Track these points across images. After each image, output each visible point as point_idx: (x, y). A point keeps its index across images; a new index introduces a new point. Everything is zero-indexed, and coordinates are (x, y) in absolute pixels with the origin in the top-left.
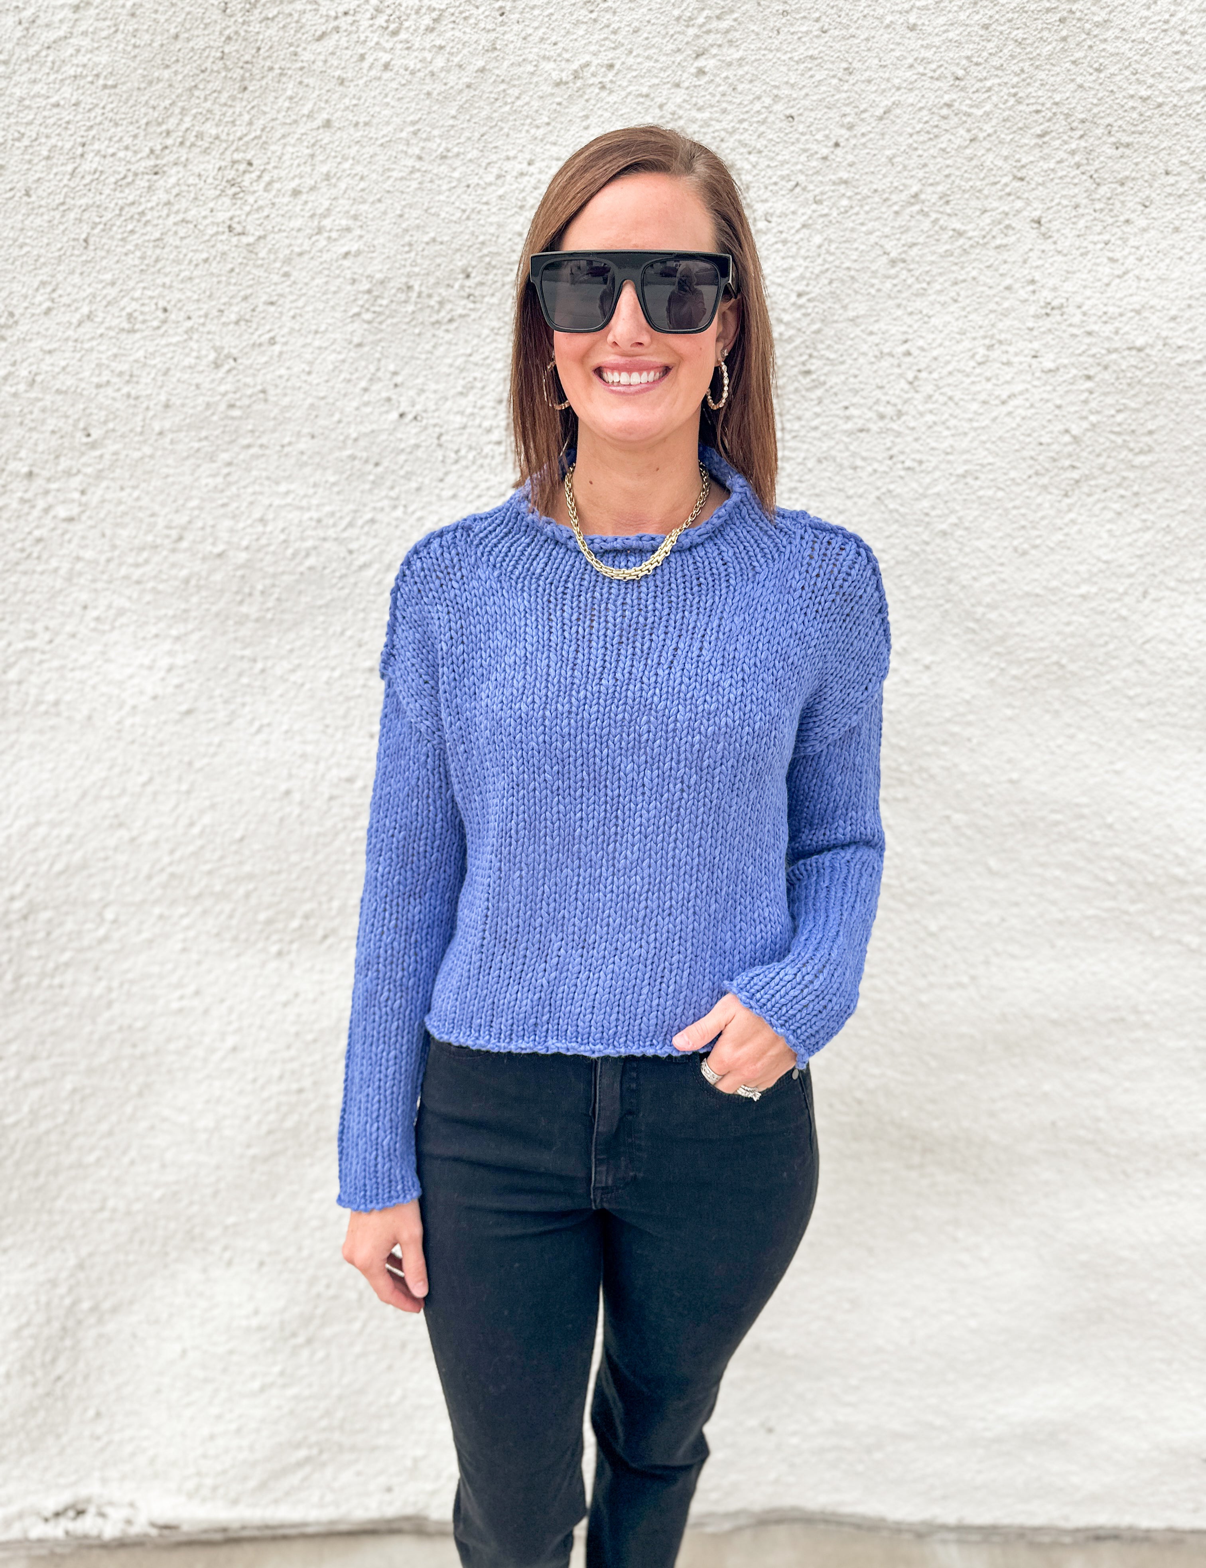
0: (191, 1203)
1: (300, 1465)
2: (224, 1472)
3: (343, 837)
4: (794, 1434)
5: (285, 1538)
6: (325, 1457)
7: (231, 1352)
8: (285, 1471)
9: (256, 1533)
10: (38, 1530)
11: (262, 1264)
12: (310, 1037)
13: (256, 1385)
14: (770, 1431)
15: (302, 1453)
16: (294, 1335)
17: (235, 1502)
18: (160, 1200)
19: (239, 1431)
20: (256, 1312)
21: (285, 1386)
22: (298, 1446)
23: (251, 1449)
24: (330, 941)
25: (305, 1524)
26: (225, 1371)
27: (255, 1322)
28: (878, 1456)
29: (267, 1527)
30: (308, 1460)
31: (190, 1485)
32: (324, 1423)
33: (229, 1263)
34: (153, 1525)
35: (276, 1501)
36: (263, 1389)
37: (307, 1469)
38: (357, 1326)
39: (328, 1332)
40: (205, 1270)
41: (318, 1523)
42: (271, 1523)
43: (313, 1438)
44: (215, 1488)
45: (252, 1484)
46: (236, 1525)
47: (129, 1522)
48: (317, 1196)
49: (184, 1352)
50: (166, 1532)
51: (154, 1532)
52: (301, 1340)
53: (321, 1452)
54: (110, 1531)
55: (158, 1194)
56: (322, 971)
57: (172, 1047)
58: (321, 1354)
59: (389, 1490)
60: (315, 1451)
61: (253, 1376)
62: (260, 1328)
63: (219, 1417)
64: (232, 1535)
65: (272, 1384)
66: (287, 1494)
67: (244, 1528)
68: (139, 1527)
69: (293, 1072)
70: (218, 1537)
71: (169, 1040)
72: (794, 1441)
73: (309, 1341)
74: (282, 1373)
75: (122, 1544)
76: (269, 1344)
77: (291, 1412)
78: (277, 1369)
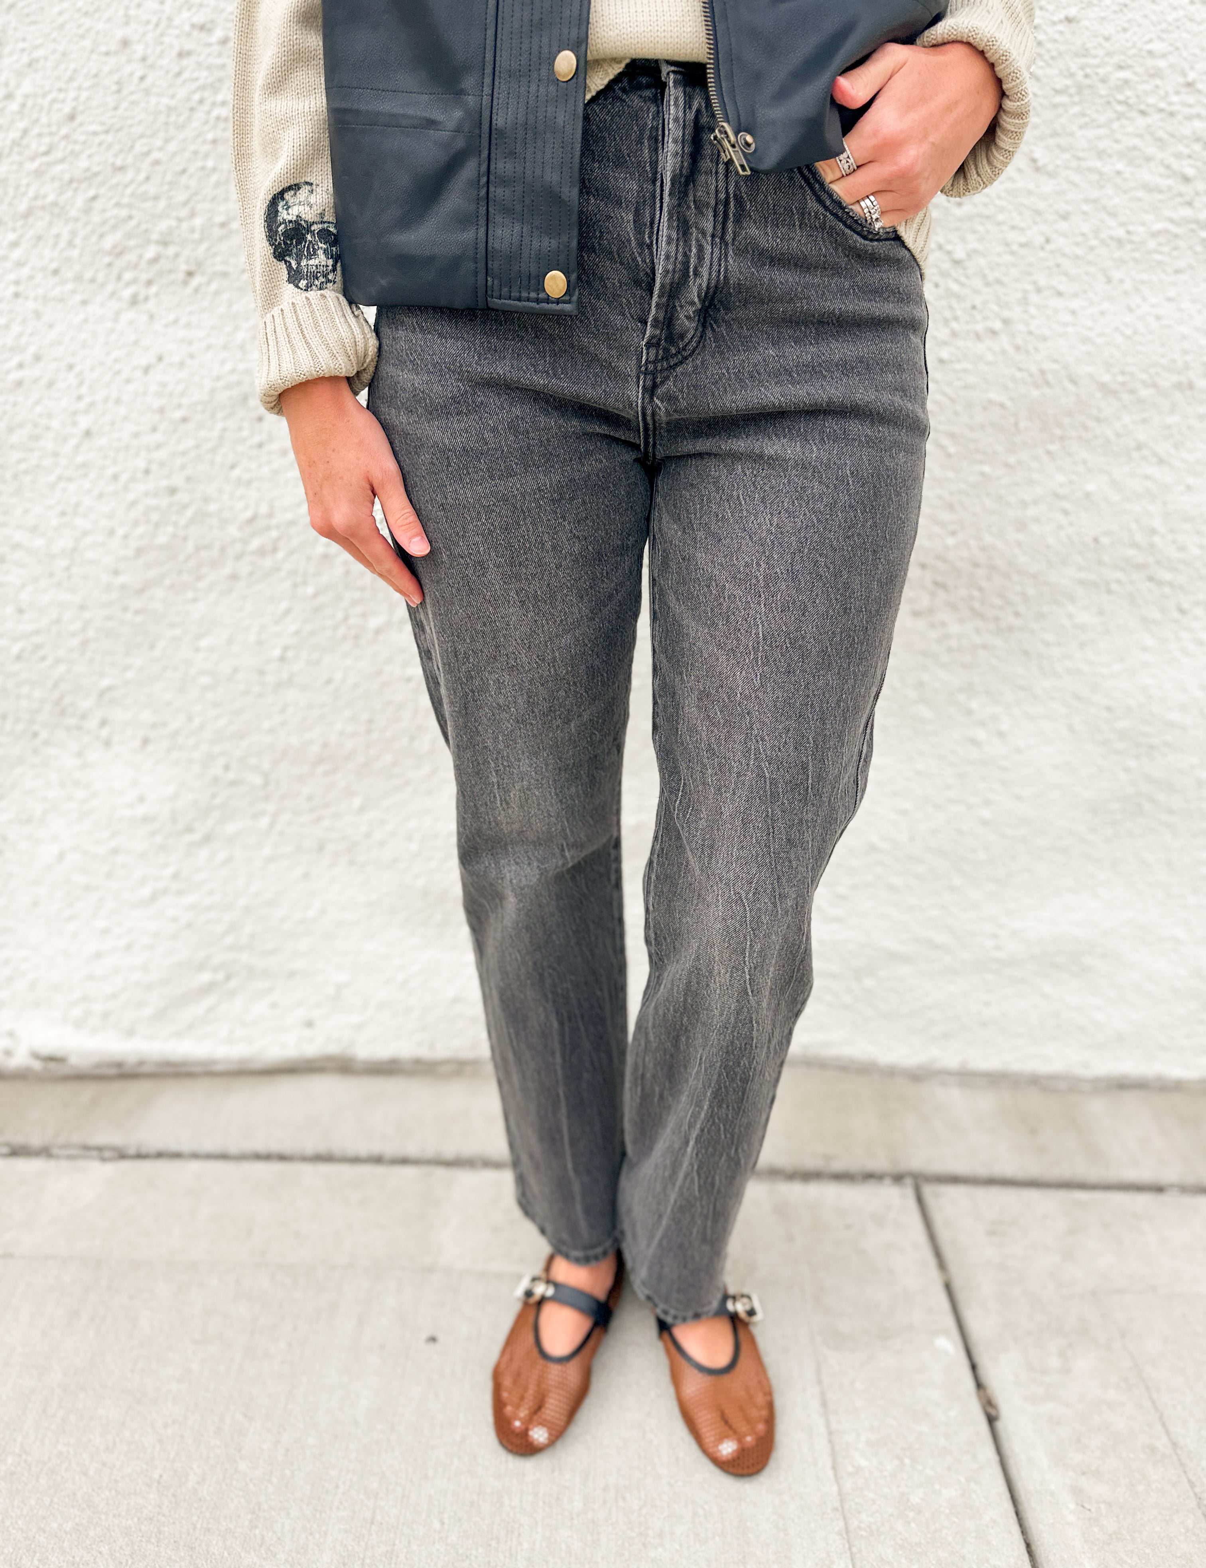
0: (58, 661)
1: (202, 992)
2: (114, 996)
3: (200, 115)
5: (190, 1075)
6: (233, 984)
7: (115, 851)
8: (187, 998)
9: (154, 1068)
11: (146, 741)
12: (178, 414)
13: (146, 892)
15: (206, 977)
16: (189, 830)
17: (130, 1033)
18: (18, 658)
19: (129, 947)
20: (141, 799)
21: (180, 893)
22: (201, 967)
23: (145, 969)
24: (196, 281)
25: (213, 1062)
26: (109, 875)
27: (140, 810)
28: (869, 983)
29: (167, 1063)
30: (213, 985)
31: (77, 1012)
32: (229, 940)
33: (108, 744)
34: (36, 1056)
35: (178, 1034)
36: (154, 897)
37: (213, 998)
38: (264, 822)
39: (231, 828)
40: (80, 754)
42: (172, 1058)
43: (218, 959)
44: (106, 1016)
45: (148, 1011)
46: (132, 1059)
47: (8, 1053)
48: (203, 643)
49: (61, 856)
50: (52, 1065)
51: (37, 1065)
52: (196, 837)
53: (228, 978)
55: (15, 649)
56: (188, 325)
57: (14, 439)
58: (222, 856)
59: (309, 1024)
60: (220, 976)
61: (143, 881)
62: (146, 819)
63: (105, 931)
64: (127, 1069)
65: (165, 891)
66: (190, 1026)
67: (141, 1063)
68: (20, 1059)
69: (162, 464)
70: (113, 1071)
73: (207, 839)
74: (176, 876)
76: (159, 839)
77: (189, 925)
78: (170, 871)
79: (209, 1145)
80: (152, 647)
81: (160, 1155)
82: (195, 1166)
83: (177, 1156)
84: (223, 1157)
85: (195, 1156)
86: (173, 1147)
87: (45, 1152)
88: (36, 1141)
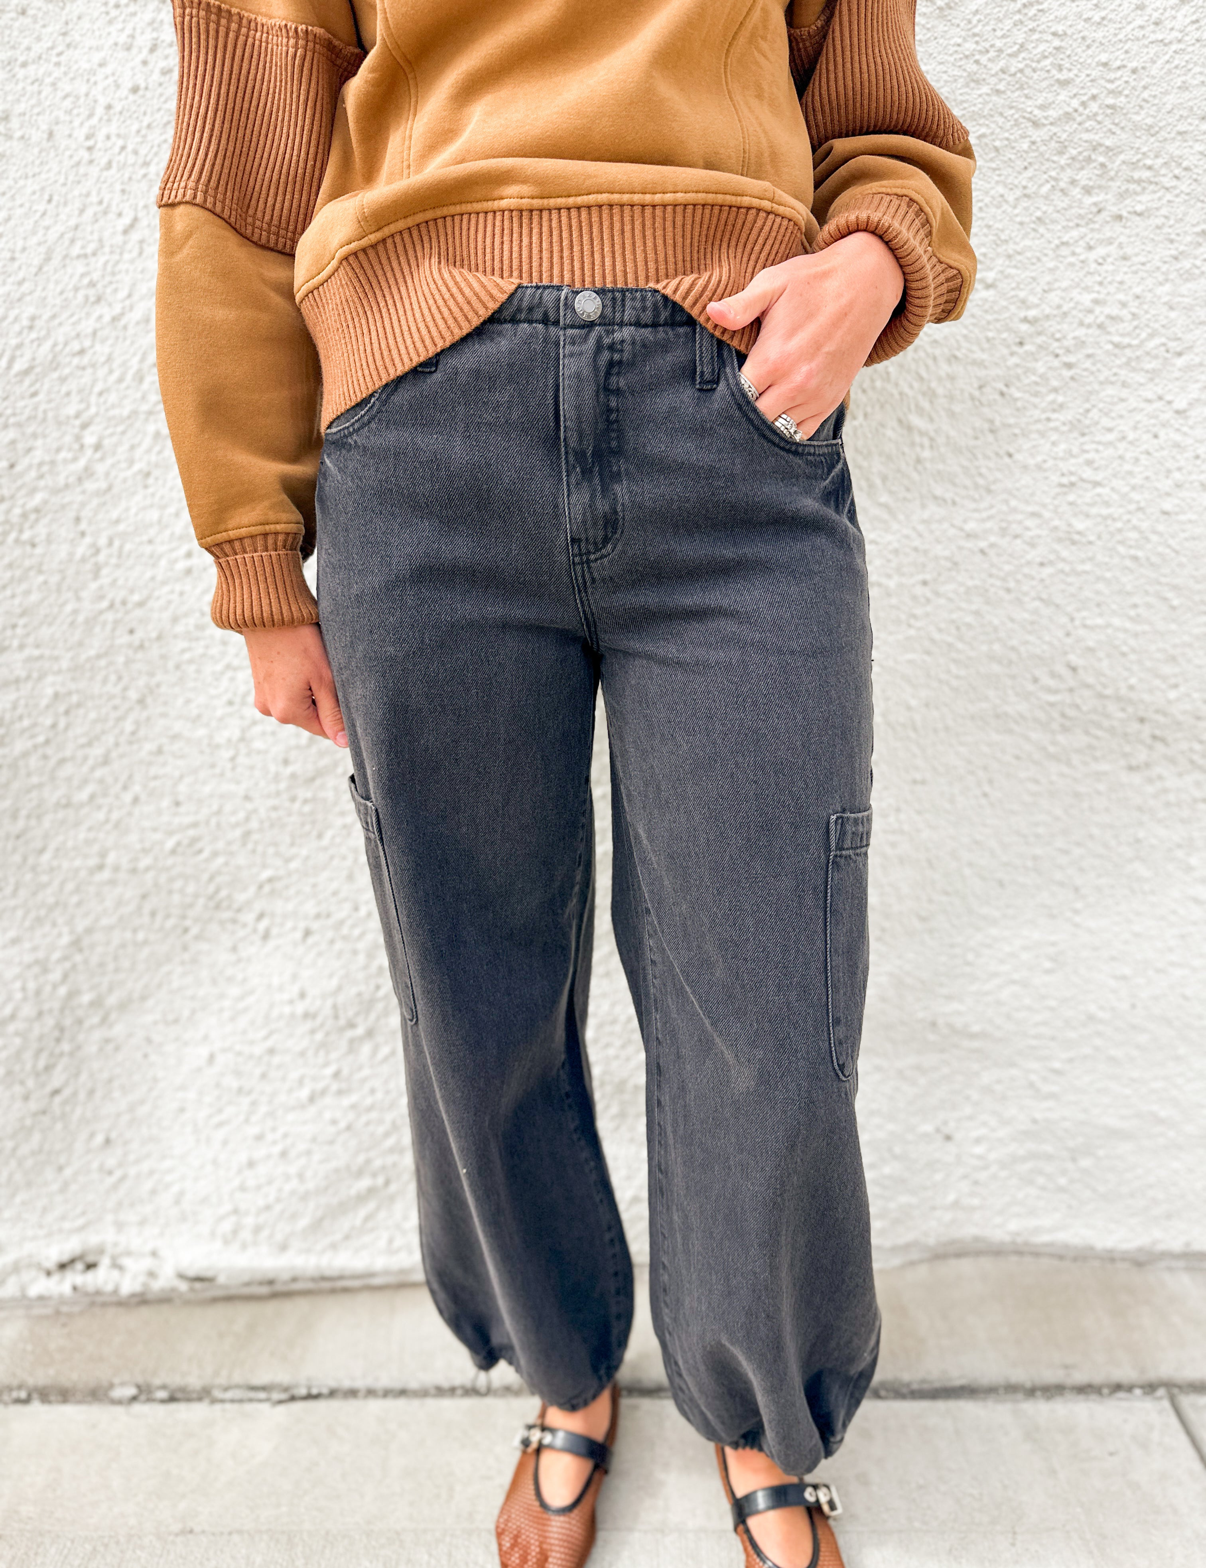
0: (215, 854)
1: (362, 1198)
2: (268, 1208)
4: (978, 1141)
5: (346, 1290)
7: (271, 1051)
8: (343, 1208)
9: (310, 1285)
10: (40, 1286)
11: (307, 933)
13: (304, 1093)
14: (948, 1138)
15: (365, 1183)
16: (351, 1025)
17: (284, 1247)
18: (173, 852)
19: (284, 1154)
20: (302, 995)
21: (340, 1093)
22: (360, 1174)
23: (301, 1176)
25: (372, 1275)
26: (264, 1076)
27: (300, 1008)
28: (1086, 1162)
29: (324, 1278)
30: (371, 1191)
31: (227, 1226)
33: (266, 936)
34: (181, 1276)
35: (334, 1247)
36: (312, 1099)
37: (371, 1205)
40: (234, 949)
41: (386, 1272)
42: (328, 1273)
43: (378, 1163)
44: (257, 1229)
45: (303, 1222)
46: (284, 1275)
47: (152, 1274)
49: (211, 1058)
50: (198, 1285)
51: (183, 1286)
52: (358, 1032)
53: (387, 1183)
54: (128, 1286)
55: (170, 844)
57: (179, 629)
60: (380, 1180)
61: (301, 1082)
62: (307, 1016)
63: (259, 1138)
64: (278, 1288)
65: (324, 1092)
66: (347, 1237)
67: (294, 1280)
68: (166, 1280)
70: (264, 1290)
71: (175, 620)
72: (979, 1150)
73: (370, 1034)
74: (336, 1075)
75: (141, 1300)
76: (319, 1036)
77: (349, 1128)
78: (329, 1071)
79: (384, 1381)
80: (320, 836)
81: (332, 1393)
82: (375, 1406)
83: (352, 1393)
84: (403, 1393)
85: (371, 1393)
86: (347, 1384)
87: (204, 1394)
88: (194, 1381)
